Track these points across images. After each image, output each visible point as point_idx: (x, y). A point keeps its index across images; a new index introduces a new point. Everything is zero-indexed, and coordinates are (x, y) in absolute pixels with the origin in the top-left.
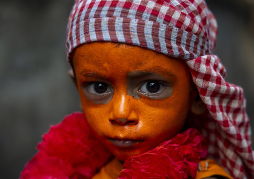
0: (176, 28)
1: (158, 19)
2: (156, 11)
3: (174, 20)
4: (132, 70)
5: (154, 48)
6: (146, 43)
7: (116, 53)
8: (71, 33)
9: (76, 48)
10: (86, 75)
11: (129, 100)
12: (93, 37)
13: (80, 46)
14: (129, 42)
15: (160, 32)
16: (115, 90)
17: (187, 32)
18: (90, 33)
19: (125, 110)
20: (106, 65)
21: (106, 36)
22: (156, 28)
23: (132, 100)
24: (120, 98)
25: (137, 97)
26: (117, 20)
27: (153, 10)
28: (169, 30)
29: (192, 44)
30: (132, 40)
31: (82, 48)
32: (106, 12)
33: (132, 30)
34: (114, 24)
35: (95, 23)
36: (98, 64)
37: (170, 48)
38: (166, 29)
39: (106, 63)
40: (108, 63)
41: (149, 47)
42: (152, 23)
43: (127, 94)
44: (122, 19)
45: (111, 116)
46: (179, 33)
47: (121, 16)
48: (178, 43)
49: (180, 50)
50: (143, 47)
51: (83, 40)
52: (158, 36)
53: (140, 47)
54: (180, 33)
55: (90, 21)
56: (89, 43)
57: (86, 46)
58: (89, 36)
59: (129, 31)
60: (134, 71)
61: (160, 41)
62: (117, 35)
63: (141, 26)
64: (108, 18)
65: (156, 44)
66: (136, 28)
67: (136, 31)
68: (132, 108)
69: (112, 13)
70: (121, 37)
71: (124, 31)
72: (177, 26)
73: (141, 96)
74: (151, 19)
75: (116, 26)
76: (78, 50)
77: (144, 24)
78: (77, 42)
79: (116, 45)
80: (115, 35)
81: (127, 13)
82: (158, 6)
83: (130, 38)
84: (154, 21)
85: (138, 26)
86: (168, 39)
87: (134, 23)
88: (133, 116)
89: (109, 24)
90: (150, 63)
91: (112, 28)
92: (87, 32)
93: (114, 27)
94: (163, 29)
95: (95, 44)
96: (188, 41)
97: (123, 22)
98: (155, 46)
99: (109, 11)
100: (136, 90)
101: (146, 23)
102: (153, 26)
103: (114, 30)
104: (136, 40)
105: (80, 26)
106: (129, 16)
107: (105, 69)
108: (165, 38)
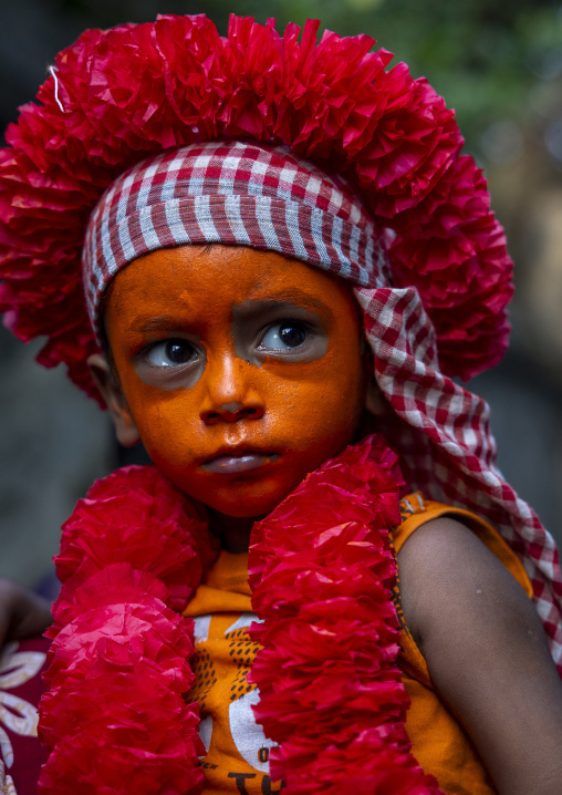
0: (317, 210)
1: (279, 193)
2: (272, 178)
3: (311, 195)
4: (240, 299)
5: (279, 248)
6: (262, 238)
7: (202, 267)
8: (100, 250)
9: (117, 273)
10: (143, 330)
11: (241, 367)
12: (152, 240)
13: (124, 266)
14: (228, 239)
15: (287, 216)
16: (209, 351)
17: (341, 220)
18: (144, 235)
19: (237, 386)
20: (184, 295)
21: (179, 233)
22: (278, 209)
23: (247, 367)
24: (221, 366)
25: (257, 363)
26: (197, 201)
27: (266, 177)
28: (305, 214)
29: (354, 245)
30: (234, 234)
31: (130, 270)
32: (173, 191)
33: (231, 216)
34: (192, 209)
35: (152, 213)
36: (170, 296)
37: (311, 247)
38: (299, 210)
39: (185, 292)
40: (190, 290)
41: (269, 245)
42: (268, 200)
43: (234, 356)
44: (208, 197)
45: (206, 405)
46: (324, 218)
47: (204, 193)
48: (327, 239)
49: (331, 253)
50: (258, 247)
51: (130, 252)
52: (284, 224)
53: (251, 247)
54: (327, 219)
55: (142, 213)
56: (145, 254)
57: (139, 264)
58: (143, 241)
59: (225, 218)
60: (246, 302)
61: (290, 233)
62: (202, 230)
63: (248, 208)
64: (178, 200)
65: (283, 239)
66: (238, 212)
67: (240, 216)
68: (249, 384)
69: (183, 190)
70: (209, 231)
71: (215, 219)
72: (318, 205)
73: (263, 360)
74: (265, 193)
75: (196, 212)
76: (121, 278)
77: (254, 203)
78: (117, 260)
79: (203, 249)
80: (198, 228)
81: (216, 186)
82: (274, 170)
83: (230, 232)
84: (274, 195)
85: (241, 207)
86: (305, 230)
87: (233, 203)
88: (253, 398)
89: (181, 211)
90: (277, 282)
91: (188, 217)
92: (136, 235)
93: (194, 215)
94: (292, 210)
95: (157, 254)
96: (346, 237)
97: (211, 203)
98: (282, 243)
99: (177, 187)
100: (251, 348)
101: (257, 201)
102: (273, 204)
103: (195, 221)
104: (241, 234)
105: (120, 229)
106: (221, 192)
107: (185, 305)
108: (300, 228)
